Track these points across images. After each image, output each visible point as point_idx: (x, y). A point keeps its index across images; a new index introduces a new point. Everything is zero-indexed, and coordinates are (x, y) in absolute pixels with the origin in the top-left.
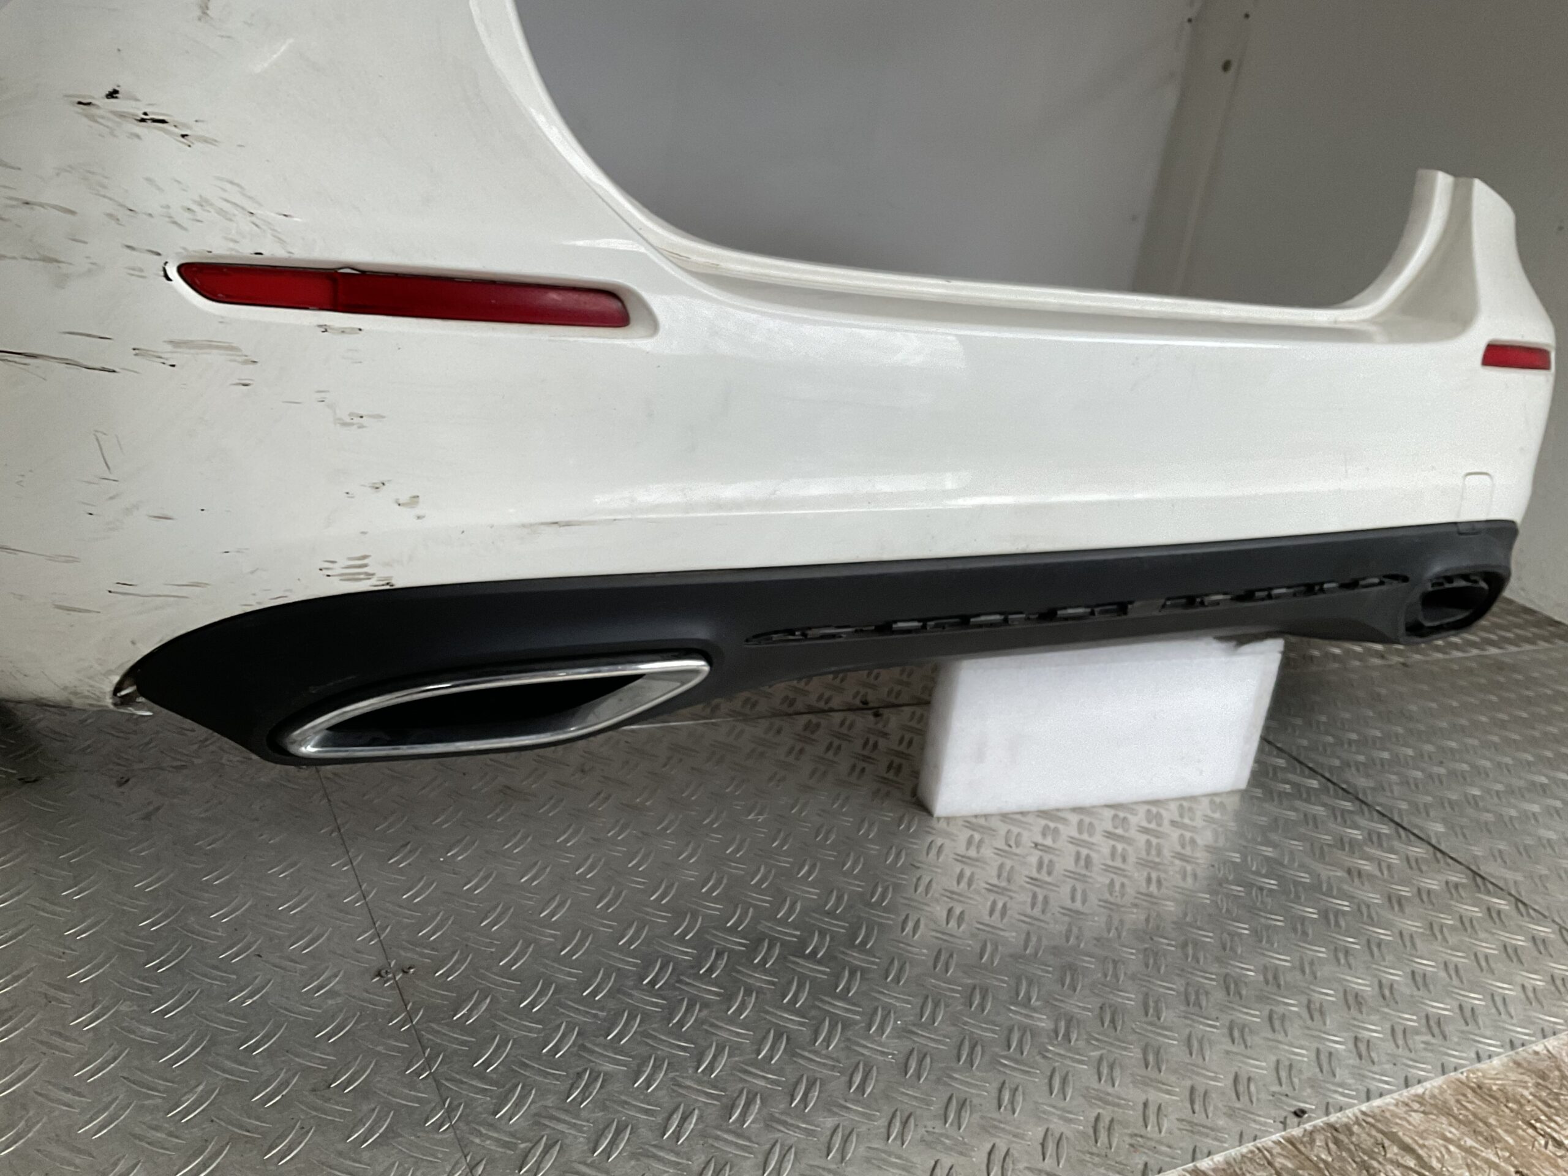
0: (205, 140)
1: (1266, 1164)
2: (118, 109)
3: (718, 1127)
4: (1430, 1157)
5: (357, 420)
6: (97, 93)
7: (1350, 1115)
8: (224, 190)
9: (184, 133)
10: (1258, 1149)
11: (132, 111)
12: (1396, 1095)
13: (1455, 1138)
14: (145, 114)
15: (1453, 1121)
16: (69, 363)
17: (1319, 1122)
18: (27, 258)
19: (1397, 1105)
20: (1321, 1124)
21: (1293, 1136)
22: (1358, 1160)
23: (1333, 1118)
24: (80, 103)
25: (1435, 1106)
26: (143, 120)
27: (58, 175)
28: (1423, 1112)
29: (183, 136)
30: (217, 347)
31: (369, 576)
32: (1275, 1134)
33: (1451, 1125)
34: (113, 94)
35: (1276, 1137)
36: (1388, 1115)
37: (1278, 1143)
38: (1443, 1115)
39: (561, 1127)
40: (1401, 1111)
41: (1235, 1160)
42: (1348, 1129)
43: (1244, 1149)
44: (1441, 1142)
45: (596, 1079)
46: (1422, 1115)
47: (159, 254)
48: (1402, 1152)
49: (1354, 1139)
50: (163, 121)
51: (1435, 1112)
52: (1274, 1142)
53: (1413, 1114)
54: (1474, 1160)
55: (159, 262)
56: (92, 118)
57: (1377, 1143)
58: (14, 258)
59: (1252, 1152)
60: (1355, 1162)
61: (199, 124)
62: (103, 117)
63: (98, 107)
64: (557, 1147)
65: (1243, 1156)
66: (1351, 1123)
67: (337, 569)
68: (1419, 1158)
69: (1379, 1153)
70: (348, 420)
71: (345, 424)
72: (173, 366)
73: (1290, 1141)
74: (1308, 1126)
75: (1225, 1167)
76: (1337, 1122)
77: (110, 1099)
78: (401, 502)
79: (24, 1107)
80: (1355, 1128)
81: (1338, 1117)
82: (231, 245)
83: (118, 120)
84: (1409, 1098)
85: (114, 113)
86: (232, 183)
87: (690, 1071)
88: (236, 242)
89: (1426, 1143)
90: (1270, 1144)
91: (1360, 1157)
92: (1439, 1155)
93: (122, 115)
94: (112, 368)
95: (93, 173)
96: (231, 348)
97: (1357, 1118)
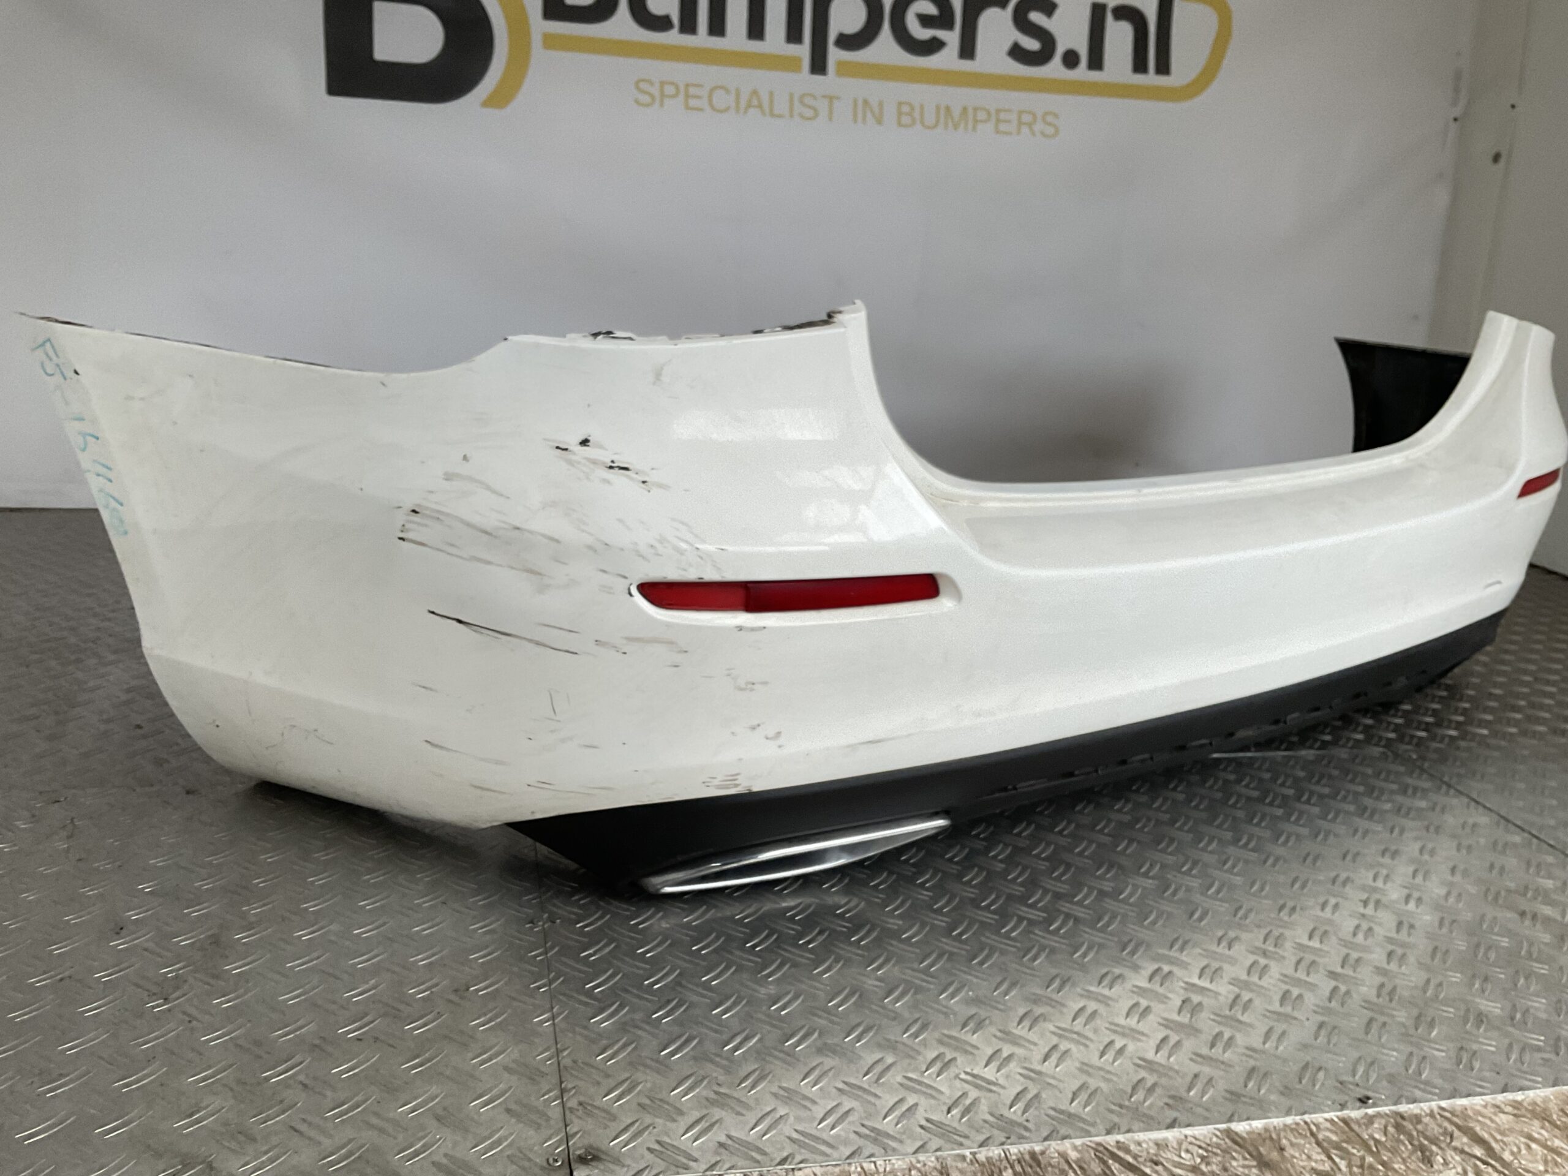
0: (661, 486)
1: (1308, 1134)
2: (592, 457)
3: (775, 1049)
4: (1503, 1150)
5: (750, 686)
6: (573, 442)
7: (1425, 1108)
8: (677, 530)
9: (644, 480)
10: (1306, 1123)
11: (602, 458)
12: (1488, 1098)
13: (1543, 1139)
14: (613, 462)
15: (1547, 1124)
16: (538, 643)
17: (1385, 1109)
18: (512, 568)
19: (1485, 1106)
20: (1388, 1112)
21: (1349, 1117)
22: (1416, 1143)
23: (1403, 1108)
24: (558, 448)
25: (1533, 1112)
26: (611, 467)
27: (543, 508)
28: (1515, 1115)
29: (644, 482)
30: (662, 642)
31: (736, 786)
32: (1328, 1112)
33: (1542, 1128)
34: (585, 442)
35: (1332, 1115)
36: (1470, 1113)
37: (1331, 1121)
38: (1537, 1119)
39: (640, 1032)
40: (1488, 1112)
41: (1275, 1127)
42: (1417, 1119)
43: (1289, 1120)
44: (1523, 1140)
45: (682, 1005)
46: (1511, 1117)
47: (625, 577)
48: (1471, 1143)
49: (1420, 1127)
50: (626, 469)
51: (1529, 1116)
52: (1326, 1120)
53: (1501, 1115)
54: (1556, 1157)
55: (627, 582)
56: (570, 463)
57: (1445, 1132)
58: (501, 566)
59: (1297, 1124)
60: (1411, 1144)
61: (654, 471)
62: (579, 463)
63: (574, 454)
64: (633, 1046)
65: (1285, 1125)
66: (1423, 1114)
67: (716, 782)
68: (1489, 1149)
69: (1444, 1141)
70: (743, 686)
71: (741, 689)
72: (625, 653)
73: (1345, 1121)
74: (1370, 1111)
75: (1263, 1132)
76: (1406, 1112)
77: (306, 981)
78: (769, 736)
79: (247, 981)
80: (1426, 1120)
81: (1409, 1108)
82: (683, 573)
83: (592, 466)
84: (1503, 1103)
85: (588, 459)
86: (682, 523)
87: (764, 1008)
88: (685, 570)
89: (1505, 1139)
90: (1321, 1120)
91: (1419, 1141)
92: (1515, 1149)
93: (594, 462)
94: (575, 651)
95: (574, 510)
96: (672, 643)
97: (1432, 1111)
